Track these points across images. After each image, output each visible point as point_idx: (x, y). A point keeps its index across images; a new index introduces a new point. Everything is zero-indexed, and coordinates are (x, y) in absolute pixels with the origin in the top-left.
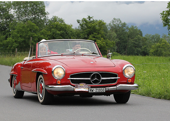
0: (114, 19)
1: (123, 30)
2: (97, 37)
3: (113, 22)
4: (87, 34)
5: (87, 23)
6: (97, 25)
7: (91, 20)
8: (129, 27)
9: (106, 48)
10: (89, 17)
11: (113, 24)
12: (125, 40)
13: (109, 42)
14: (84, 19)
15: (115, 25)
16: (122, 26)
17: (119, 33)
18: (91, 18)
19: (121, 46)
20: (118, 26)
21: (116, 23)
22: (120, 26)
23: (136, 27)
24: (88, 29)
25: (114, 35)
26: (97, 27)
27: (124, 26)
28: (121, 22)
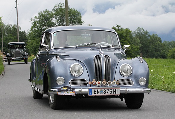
0: (139, 28)
1: (146, 37)
2: (124, 43)
3: (138, 30)
5: (116, 30)
6: (124, 32)
7: (120, 28)
8: (151, 35)
9: (131, 52)
10: (118, 26)
11: (137, 32)
12: (147, 45)
13: (134, 46)
14: (113, 27)
15: (139, 33)
16: (145, 34)
17: (142, 39)
18: (120, 26)
19: (144, 50)
20: (142, 33)
21: (140, 31)
23: (156, 35)
25: (138, 41)
26: (125, 35)
27: (147, 34)
28: (144, 31)
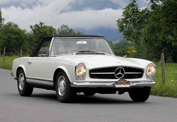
0: (63, 25)
3: (62, 28)
4: (39, 39)
5: (39, 28)
6: (48, 30)
7: (43, 25)
8: (76, 33)
11: (62, 30)
14: (36, 24)
18: (43, 24)
20: (66, 31)
21: (64, 29)
22: (68, 32)
23: (82, 33)
24: (40, 34)
26: (48, 33)
27: (72, 32)
28: (68, 29)
